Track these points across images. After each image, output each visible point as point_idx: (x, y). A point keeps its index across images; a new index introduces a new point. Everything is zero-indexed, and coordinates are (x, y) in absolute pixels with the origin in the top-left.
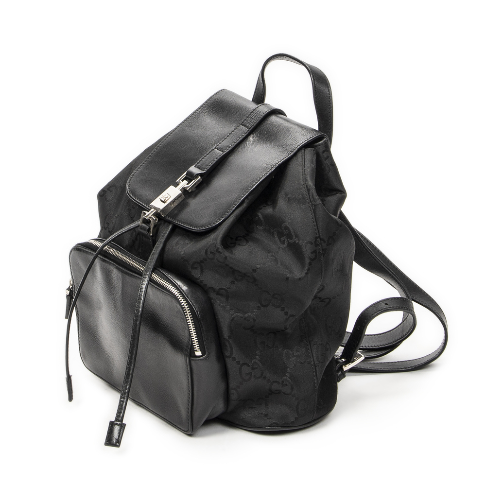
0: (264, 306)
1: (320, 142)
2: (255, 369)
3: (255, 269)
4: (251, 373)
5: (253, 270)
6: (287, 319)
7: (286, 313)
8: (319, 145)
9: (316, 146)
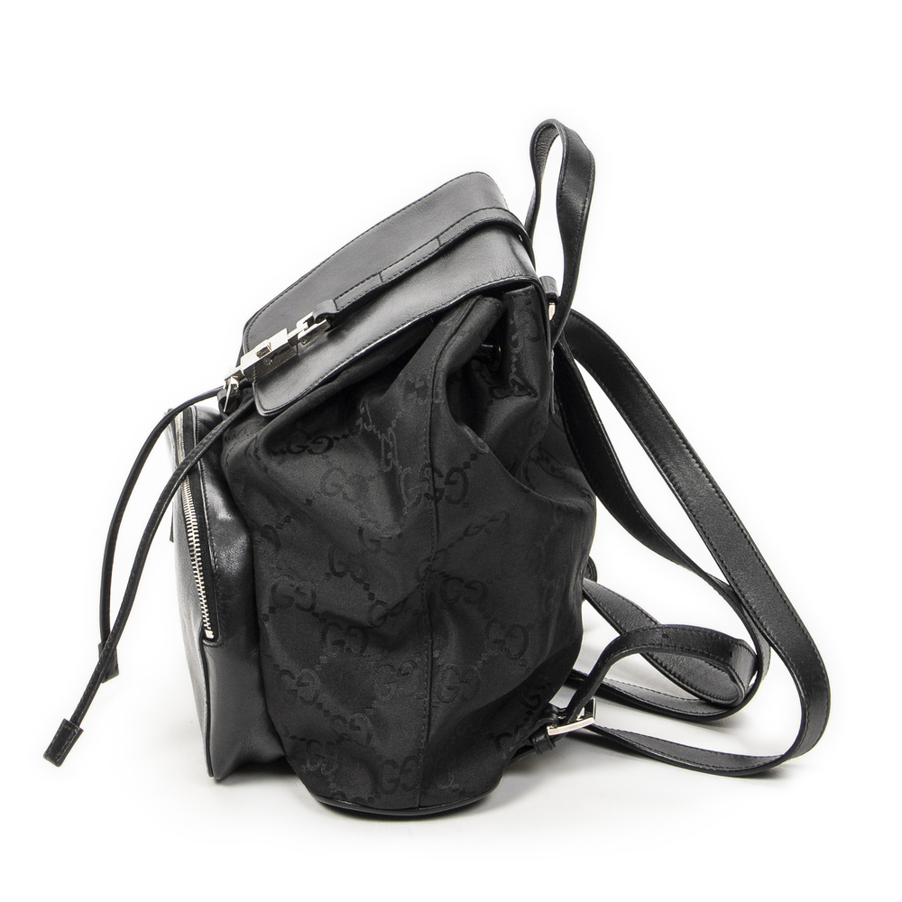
0: (337, 574)
1: (516, 291)
2: (303, 685)
3: (311, 498)
4: (296, 691)
5: (307, 500)
6: (373, 607)
7: (371, 596)
8: (515, 296)
9: (510, 297)
